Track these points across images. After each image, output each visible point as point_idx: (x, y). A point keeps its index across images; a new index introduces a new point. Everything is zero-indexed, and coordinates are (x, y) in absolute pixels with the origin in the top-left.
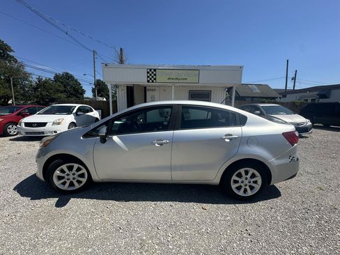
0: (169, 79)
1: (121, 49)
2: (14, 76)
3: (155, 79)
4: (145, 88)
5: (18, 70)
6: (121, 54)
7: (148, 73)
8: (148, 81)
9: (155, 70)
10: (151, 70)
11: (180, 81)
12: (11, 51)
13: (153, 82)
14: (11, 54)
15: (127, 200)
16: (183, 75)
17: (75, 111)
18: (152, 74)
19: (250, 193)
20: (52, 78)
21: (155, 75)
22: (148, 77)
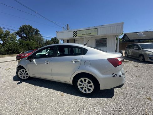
0: (83, 35)
1: (68, 25)
2: (40, 40)
3: (76, 35)
4: (75, 40)
5: (41, 38)
6: (68, 27)
7: (73, 33)
8: (74, 37)
9: (76, 31)
10: (74, 32)
11: (88, 35)
12: (39, 32)
13: (75, 37)
14: (39, 33)
15: (37, 86)
16: (89, 32)
17: (48, 51)
18: (75, 33)
19: (88, 92)
20: (51, 40)
21: (76, 34)
22: (73, 35)
